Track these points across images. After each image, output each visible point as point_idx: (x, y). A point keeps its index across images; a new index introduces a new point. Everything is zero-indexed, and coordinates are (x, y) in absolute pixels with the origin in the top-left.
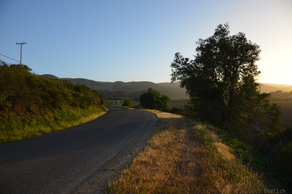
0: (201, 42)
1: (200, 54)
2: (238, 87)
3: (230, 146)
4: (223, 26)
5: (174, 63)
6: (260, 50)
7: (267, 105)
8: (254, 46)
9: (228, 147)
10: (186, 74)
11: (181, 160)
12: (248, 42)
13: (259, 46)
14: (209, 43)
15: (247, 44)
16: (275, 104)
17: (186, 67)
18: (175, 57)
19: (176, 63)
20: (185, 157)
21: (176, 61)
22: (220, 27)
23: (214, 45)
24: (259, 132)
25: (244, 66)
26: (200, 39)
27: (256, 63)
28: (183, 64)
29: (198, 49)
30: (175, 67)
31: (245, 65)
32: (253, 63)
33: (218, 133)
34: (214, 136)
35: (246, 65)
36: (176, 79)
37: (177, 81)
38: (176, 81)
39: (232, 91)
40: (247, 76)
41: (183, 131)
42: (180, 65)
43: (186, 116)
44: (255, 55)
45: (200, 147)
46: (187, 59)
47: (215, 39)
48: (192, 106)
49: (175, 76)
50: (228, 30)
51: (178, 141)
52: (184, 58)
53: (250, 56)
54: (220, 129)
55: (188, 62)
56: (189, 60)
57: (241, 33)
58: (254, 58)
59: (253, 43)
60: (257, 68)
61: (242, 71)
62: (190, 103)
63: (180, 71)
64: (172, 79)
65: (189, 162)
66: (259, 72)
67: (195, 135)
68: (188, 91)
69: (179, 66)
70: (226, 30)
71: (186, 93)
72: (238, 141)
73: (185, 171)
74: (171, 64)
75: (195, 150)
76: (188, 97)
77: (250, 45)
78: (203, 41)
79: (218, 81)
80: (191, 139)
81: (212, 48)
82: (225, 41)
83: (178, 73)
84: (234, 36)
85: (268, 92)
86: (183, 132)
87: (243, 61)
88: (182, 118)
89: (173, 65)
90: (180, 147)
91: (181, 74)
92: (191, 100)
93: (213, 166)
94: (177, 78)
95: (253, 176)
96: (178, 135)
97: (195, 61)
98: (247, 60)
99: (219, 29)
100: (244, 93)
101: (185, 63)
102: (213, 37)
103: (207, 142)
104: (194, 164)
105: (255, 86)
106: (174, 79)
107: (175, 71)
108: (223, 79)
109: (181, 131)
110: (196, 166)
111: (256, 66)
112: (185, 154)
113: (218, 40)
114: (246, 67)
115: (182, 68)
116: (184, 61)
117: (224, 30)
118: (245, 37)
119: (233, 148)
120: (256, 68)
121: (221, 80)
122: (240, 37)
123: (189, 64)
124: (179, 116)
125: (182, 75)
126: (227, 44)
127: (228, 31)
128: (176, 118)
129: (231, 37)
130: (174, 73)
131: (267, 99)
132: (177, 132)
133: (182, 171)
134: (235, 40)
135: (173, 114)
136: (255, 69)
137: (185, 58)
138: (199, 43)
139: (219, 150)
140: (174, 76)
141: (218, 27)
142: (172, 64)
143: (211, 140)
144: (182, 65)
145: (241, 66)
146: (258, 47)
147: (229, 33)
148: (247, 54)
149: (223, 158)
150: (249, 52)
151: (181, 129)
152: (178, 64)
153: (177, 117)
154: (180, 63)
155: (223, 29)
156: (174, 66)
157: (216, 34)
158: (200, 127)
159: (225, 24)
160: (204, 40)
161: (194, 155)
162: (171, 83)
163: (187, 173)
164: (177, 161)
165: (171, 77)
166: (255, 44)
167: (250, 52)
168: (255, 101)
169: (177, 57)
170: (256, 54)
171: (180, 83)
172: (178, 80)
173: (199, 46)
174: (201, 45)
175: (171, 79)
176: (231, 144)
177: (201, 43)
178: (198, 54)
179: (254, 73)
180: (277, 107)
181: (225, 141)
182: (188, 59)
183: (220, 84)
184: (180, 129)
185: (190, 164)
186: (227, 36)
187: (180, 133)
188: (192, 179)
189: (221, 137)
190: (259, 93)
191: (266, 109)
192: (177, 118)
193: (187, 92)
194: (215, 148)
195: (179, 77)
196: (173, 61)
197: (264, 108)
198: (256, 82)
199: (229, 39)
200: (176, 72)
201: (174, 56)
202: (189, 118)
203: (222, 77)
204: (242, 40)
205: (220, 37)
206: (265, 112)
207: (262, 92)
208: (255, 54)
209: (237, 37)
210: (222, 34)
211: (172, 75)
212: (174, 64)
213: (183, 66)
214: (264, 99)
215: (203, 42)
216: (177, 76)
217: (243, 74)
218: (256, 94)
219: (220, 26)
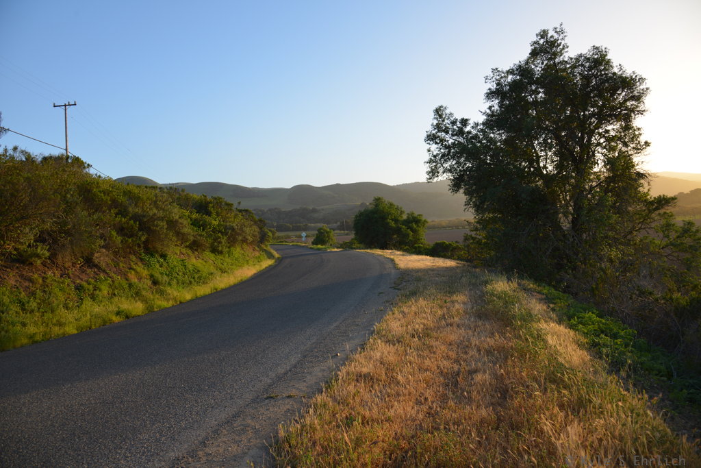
0: (498, 77)
1: (496, 108)
2: (594, 184)
3: (577, 330)
4: (551, 33)
5: (434, 132)
6: (647, 89)
7: (668, 225)
8: (632, 79)
9: (572, 333)
10: (463, 159)
11: (456, 367)
12: (616, 70)
13: (644, 77)
14: (518, 77)
15: (614, 74)
16: (690, 223)
17: (461, 140)
18: (435, 118)
19: (439, 131)
20: (465, 360)
21: (438, 127)
22: (542, 37)
23: (531, 84)
24: (651, 293)
25: (607, 131)
26: (495, 70)
27: (637, 122)
28: (456, 135)
29: (490, 95)
30: (436, 143)
31: (609, 128)
32: (630, 121)
33: (548, 300)
34: (537, 307)
35: (613, 128)
36: (438, 173)
37: (444, 178)
38: (440, 178)
39: (578, 194)
40: (617, 155)
41: (460, 298)
42: (447, 138)
43: (467, 261)
44: (634, 102)
45: (503, 334)
46: (464, 122)
47: (533, 67)
48: (481, 235)
50: (563, 42)
51: (449, 321)
52: (457, 120)
53: (622, 105)
54: (553, 290)
55: (468, 129)
56: (470, 122)
57: (597, 48)
58: (632, 110)
59: (628, 72)
60: (640, 134)
61: (604, 144)
62: (476, 229)
63: (449, 152)
64: (430, 172)
65: (476, 371)
66: (647, 144)
67: (490, 306)
68: (471, 200)
69: (445, 141)
70: (559, 42)
71: (465, 205)
72: (597, 316)
73: (465, 393)
74: (425, 135)
75: (491, 341)
76: (470, 215)
77: (621, 77)
78: (503, 75)
79: (545, 172)
80: (480, 316)
81: (526, 90)
82: (557, 71)
83: (443, 156)
84: (580, 56)
85: (670, 194)
86: (460, 300)
87: (603, 118)
88: (457, 267)
89: (431, 138)
90: (452, 337)
91: (452, 158)
92: (478, 222)
93: (536, 379)
94: (441, 170)
95: (636, 400)
96: (448, 309)
97: (483, 124)
98: (615, 116)
99: (541, 42)
100: (611, 199)
101: (460, 132)
102: (527, 62)
103: (519, 323)
104: (487, 376)
105: (636, 180)
106: (433, 173)
107: (435, 153)
108: (557, 167)
109: (454, 297)
110: (494, 382)
111: (639, 129)
112: (466, 353)
113: (540, 70)
114: (613, 133)
115: (453, 144)
116: (458, 127)
117: (553, 44)
118: (608, 57)
119: (586, 334)
120: (637, 133)
121: (550, 168)
122: (596, 57)
123: (469, 132)
124: (450, 263)
125: (455, 162)
126: (562, 78)
127: (564, 46)
128: (443, 267)
129: (571, 59)
130: (433, 158)
131: (668, 212)
132: (445, 302)
133: (459, 394)
134: (582, 65)
135: (437, 259)
136: (634, 138)
137: (459, 119)
138: (494, 79)
139: (550, 342)
140: (435, 164)
141: (537, 35)
142: (428, 136)
143: (528, 317)
144: (453, 135)
145: (601, 131)
146: (642, 80)
147: (566, 50)
148: (615, 99)
149: (560, 360)
150: (619, 94)
151: (454, 293)
152: (442, 134)
153: (445, 265)
154: (447, 132)
155: (552, 40)
156: (432, 140)
157: (534, 54)
158: (501, 285)
159: (556, 28)
160: (505, 70)
161: (488, 356)
162: (429, 182)
163: (470, 398)
164: (446, 370)
165: (427, 168)
166: (634, 73)
167: (621, 95)
168: (638, 216)
169: (440, 116)
170: (638, 98)
171: (449, 183)
172: (445, 174)
173: (494, 87)
174: (498, 84)
175: (428, 173)
176: (581, 326)
177: (497, 80)
178: (490, 108)
179: (633, 148)
180: (694, 229)
181: (566, 318)
182: (467, 120)
183: (548, 179)
184: (452, 293)
185: (479, 377)
186: (561, 57)
187: (453, 302)
188: (484, 412)
189: (553, 310)
190: (649, 197)
191: (668, 237)
192: (447, 268)
193: (467, 204)
194: (539, 337)
195: (447, 165)
196: (430, 128)
197: (661, 234)
198: (640, 168)
199: (568, 66)
200: (438, 155)
201: (432, 115)
202: (475, 267)
203: (553, 162)
204: (601, 64)
205: (545, 62)
206: (664, 243)
207: (654, 194)
208: (633, 98)
209: (588, 59)
210: (549, 52)
211: (430, 161)
212: (433, 134)
213: (455, 138)
214: (662, 211)
215: (502, 78)
216: (442, 165)
217: (605, 150)
218: (639, 200)
219: (544, 34)
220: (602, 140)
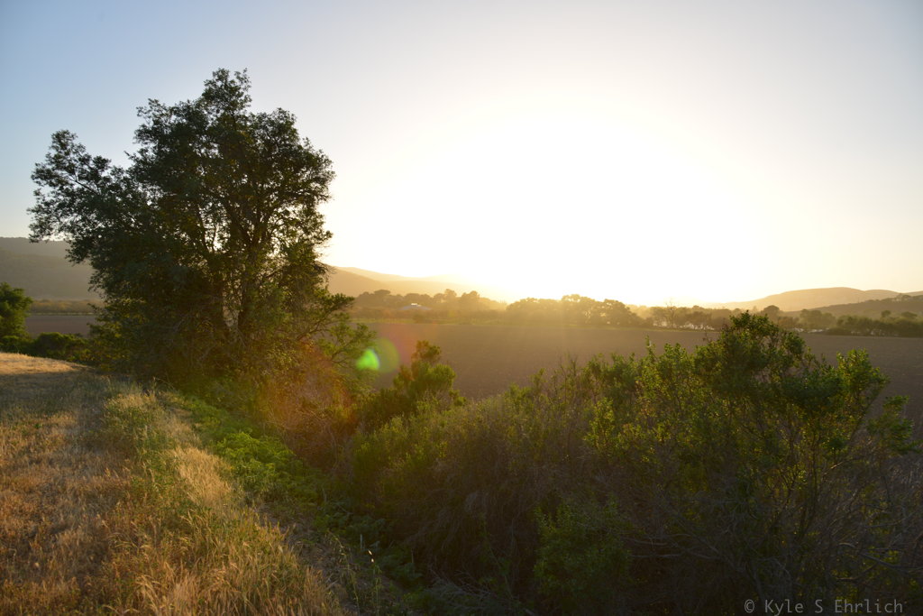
0: (157, 113)
1: (150, 153)
2: (269, 273)
4: (232, 77)
5: (50, 167)
6: (333, 173)
7: (343, 328)
8: (318, 158)
9: (215, 459)
10: (94, 215)
11: (32, 525)
12: (302, 143)
13: (330, 159)
14: (184, 121)
15: (300, 147)
16: (364, 327)
17: (94, 187)
18: (53, 147)
19: (58, 168)
20: (50, 514)
21: (57, 161)
22: (220, 78)
23: (201, 134)
24: (315, 407)
25: (287, 213)
26: (154, 103)
27: (321, 208)
28: (86, 178)
29: (143, 134)
30: (51, 184)
31: (290, 209)
32: (313, 206)
33: (195, 417)
34: (176, 427)
35: (295, 210)
36: (51, 229)
37: (59, 237)
38: (53, 238)
39: (250, 282)
40: (297, 241)
41: (63, 419)
42: (71, 179)
43: (88, 363)
44: (318, 185)
46: (101, 163)
47: (206, 113)
48: (114, 327)
49: (49, 218)
50: (245, 93)
51: (35, 456)
52: (89, 157)
53: (306, 184)
54: (204, 405)
55: (105, 174)
56: (110, 165)
57: (284, 112)
58: (315, 193)
59: (315, 150)
60: (322, 223)
61: (281, 228)
62: (106, 319)
63: (73, 201)
64: (36, 227)
65: (64, 528)
66: (329, 235)
67: (110, 430)
68: (101, 276)
69: (67, 183)
70: (241, 91)
71: (91, 282)
73: (37, 564)
74: (34, 168)
75: (97, 481)
76: (99, 298)
77: (306, 153)
78: (164, 112)
79: (211, 251)
80: (90, 445)
81: (195, 140)
82: (235, 125)
83: (61, 206)
84: (264, 115)
85: (348, 294)
86: (63, 423)
87: (287, 195)
88: (71, 373)
89: (43, 175)
90: (36, 481)
91: (75, 211)
92: (109, 309)
94: (56, 226)
96: (38, 438)
97: (130, 171)
98: (297, 196)
99: (219, 84)
100: (285, 292)
101: (94, 176)
102: (198, 105)
104: (80, 533)
105: (314, 275)
106: (43, 227)
107: (48, 199)
108: (225, 247)
109: (54, 419)
110: (89, 539)
111: (321, 216)
112: (54, 502)
113: (215, 118)
114: (292, 216)
115: (81, 191)
116: (90, 168)
117: (233, 91)
118: (294, 127)
120: (319, 220)
121: (218, 245)
122: (281, 122)
123: (107, 179)
124: (60, 366)
125: (80, 217)
126: (242, 137)
127: (246, 98)
128: (46, 373)
129: (253, 116)
130: (43, 206)
131: (344, 313)
132: (37, 427)
133: (26, 567)
134: (264, 128)
135: (39, 360)
136: (316, 225)
137: (94, 156)
138: (151, 114)
140: (46, 215)
141: (214, 75)
142: (38, 172)
144: (81, 178)
145: (280, 210)
146: (328, 162)
147: (248, 103)
148: (299, 177)
150: (303, 172)
151: (55, 412)
152: (64, 174)
153: (50, 370)
154: (72, 172)
155: (233, 86)
156: (45, 178)
157: (209, 96)
158: (133, 399)
159: (238, 73)
160: (167, 106)
161: (88, 503)
162: (33, 241)
163: (44, 569)
164: (13, 533)
165: (32, 219)
166: (320, 151)
167: (306, 174)
168: (314, 316)
169: (64, 146)
170: (323, 181)
171: (69, 247)
172: (62, 234)
173: (150, 125)
174: (156, 122)
175: (33, 227)
176: (229, 449)
177: (155, 116)
178: (142, 152)
179: (315, 237)
180: (366, 334)
181: (214, 441)
182: (105, 161)
183: (214, 259)
184: (50, 412)
185: (65, 538)
186: (241, 111)
187: (50, 426)
188: (62, 587)
189: (198, 431)
190: (326, 295)
191: (341, 341)
192: (54, 374)
193: (94, 280)
195: (67, 220)
196: (43, 161)
197: (335, 338)
198: (321, 260)
199: (248, 124)
200: (52, 202)
201: (50, 141)
202: (99, 373)
203: (222, 237)
204: (285, 132)
205: (222, 111)
206: (338, 348)
207: (334, 290)
208: (317, 180)
209: (272, 123)
210: (226, 100)
211: (38, 210)
212: (48, 170)
213: (84, 182)
214: (338, 312)
215: (162, 115)
216: (58, 218)
217: (281, 234)
218: (316, 296)
219: (222, 75)
220: (280, 222)
